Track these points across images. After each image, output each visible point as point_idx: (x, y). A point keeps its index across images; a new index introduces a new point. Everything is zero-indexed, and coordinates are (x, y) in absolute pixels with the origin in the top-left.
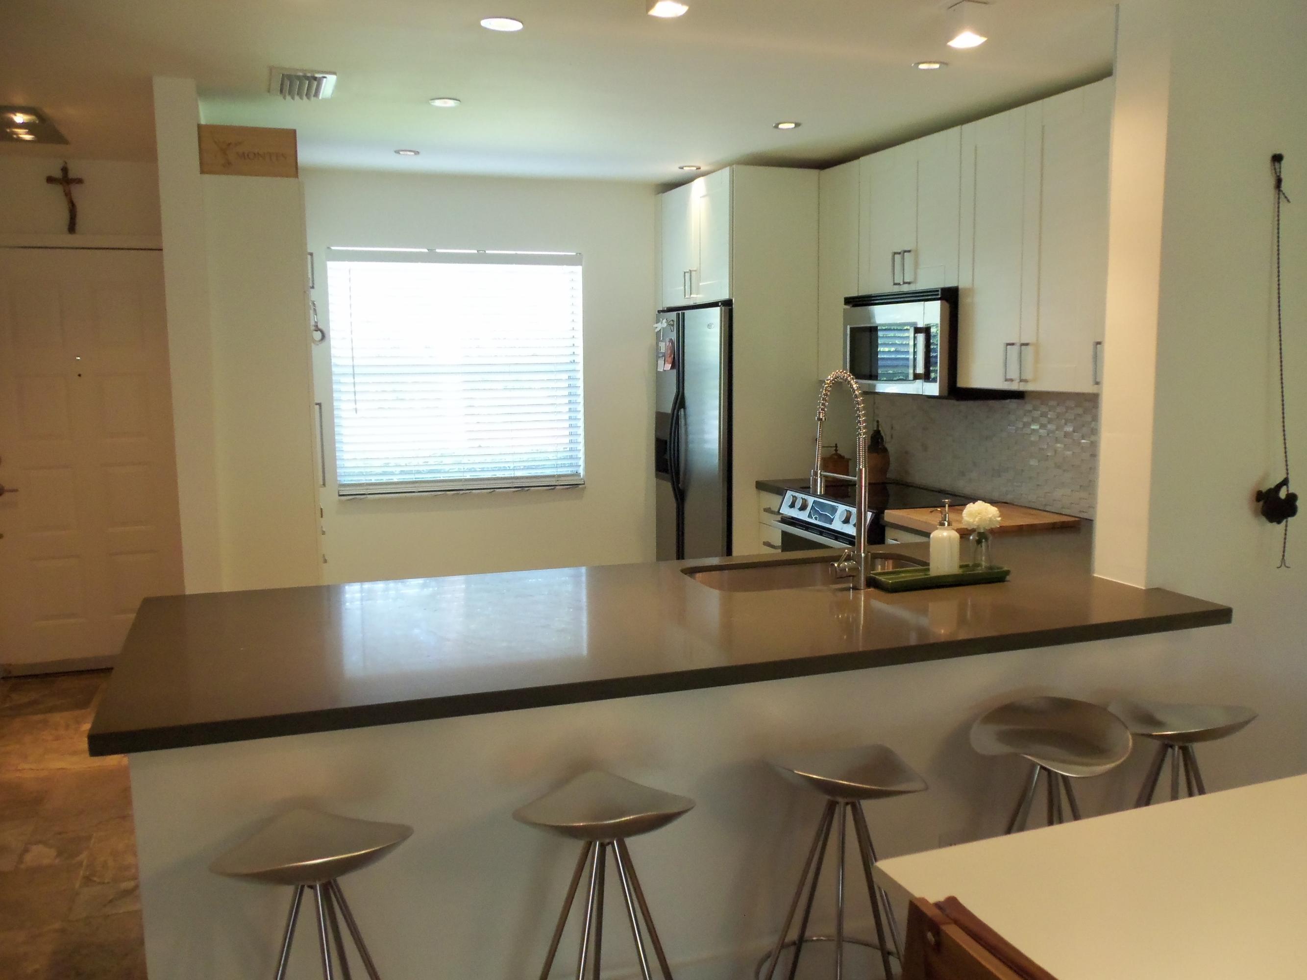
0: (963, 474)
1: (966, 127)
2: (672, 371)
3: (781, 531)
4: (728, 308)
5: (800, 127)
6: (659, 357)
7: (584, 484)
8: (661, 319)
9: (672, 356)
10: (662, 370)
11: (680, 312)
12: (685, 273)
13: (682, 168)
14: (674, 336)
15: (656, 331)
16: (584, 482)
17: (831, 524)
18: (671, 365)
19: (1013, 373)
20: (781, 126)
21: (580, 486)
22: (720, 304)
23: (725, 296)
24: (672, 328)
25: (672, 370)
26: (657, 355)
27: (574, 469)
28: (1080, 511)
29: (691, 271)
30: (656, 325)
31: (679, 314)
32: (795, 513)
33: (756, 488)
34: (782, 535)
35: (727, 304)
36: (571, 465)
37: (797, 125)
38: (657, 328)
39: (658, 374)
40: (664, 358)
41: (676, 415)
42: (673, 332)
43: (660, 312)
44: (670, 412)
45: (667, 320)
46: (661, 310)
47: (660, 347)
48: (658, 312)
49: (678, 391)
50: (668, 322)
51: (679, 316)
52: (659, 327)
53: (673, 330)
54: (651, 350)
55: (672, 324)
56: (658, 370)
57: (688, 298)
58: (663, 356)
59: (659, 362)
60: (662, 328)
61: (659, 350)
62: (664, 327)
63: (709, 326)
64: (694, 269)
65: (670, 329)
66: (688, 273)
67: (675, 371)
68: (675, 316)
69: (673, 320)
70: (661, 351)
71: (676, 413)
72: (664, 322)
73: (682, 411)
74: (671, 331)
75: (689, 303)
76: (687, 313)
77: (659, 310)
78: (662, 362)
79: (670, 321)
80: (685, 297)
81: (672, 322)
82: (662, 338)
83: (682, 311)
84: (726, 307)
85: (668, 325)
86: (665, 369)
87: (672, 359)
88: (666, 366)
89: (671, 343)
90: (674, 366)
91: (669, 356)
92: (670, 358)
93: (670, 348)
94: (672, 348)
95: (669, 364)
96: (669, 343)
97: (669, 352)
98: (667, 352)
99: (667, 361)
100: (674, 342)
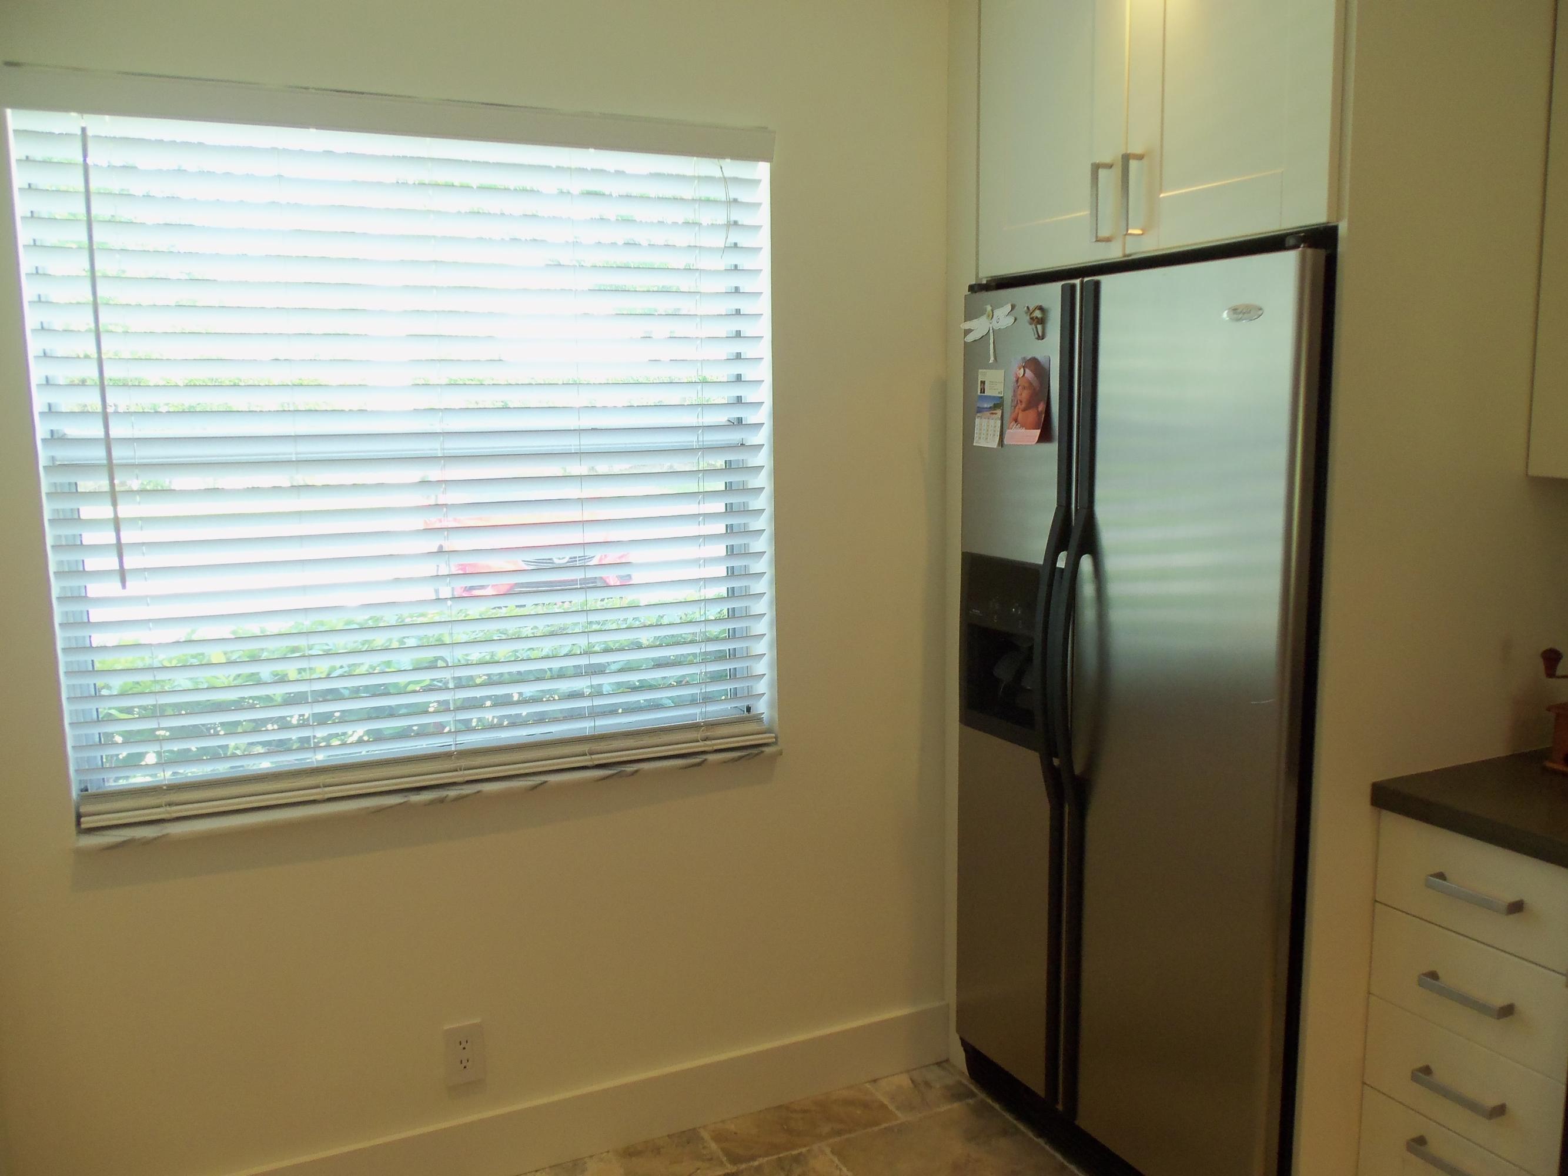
2: (1045, 447)
4: (1322, 253)
6: (980, 410)
7: (775, 743)
8: (989, 308)
9: (1042, 407)
11: (1077, 282)
12: (1096, 168)
14: (1050, 350)
15: (970, 338)
16: (776, 738)
18: (1039, 431)
21: (767, 750)
23: (1316, 216)
24: (1039, 327)
25: (1038, 445)
26: (972, 405)
27: (743, 704)
29: (1125, 159)
30: (967, 325)
31: (1073, 286)
33: (1372, 800)
35: (1320, 240)
36: (735, 694)
38: (967, 332)
39: (972, 454)
40: (999, 412)
41: (1062, 570)
42: (1043, 339)
43: (976, 288)
44: (1041, 563)
45: (1013, 307)
46: (984, 282)
47: (983, 383)
48: (973, 289)
49: (1064, 503)
50: (1021, 310)
51: (1069, 295)
52: (979, 327)
53: (1040, 334)
54: (943, 387)
55: (1037, 318)
56: (974, 444)
57: (1108, 240)
58: (998, 404)
59: (977, 421)
60: (991, 331)
61: (979, 391)
62: (997, 326)
63: (1240, 313)
64: (1138, 151)
65: (1029, 330)
66: (1110, 166)
67: (1052, 449)
68: (1051, 294)
69: (1041, 308)
70: (984, 393)
71: (1061, 563)
72: (997, 312)
73: (1086, 563)
74: (1033, 337)
75: (1114, 253)
76: (1108, 283)
77: (974, 283)
78: (992, 422)
79: (1028, 308)
80: (1097, 237)
81: (1038, 314)
82: (992, 359)
83: (1086, 279)
84: (1309, 251)
85: (1016, 320)
86: (1005, 442)
87: (1039, 414)
88: (1008, 433)
89: (1031, 371)
90: (1045, 437)
91: (1023, 405)
92: (1024, 410)
93: (1026, 385)
94: (1036, 383)
95: (1030, 429)
96: (1022, 369)
97: (1025, 395)
98: (1015, 395)
99: (1016, 420)
100: (1046, 366)
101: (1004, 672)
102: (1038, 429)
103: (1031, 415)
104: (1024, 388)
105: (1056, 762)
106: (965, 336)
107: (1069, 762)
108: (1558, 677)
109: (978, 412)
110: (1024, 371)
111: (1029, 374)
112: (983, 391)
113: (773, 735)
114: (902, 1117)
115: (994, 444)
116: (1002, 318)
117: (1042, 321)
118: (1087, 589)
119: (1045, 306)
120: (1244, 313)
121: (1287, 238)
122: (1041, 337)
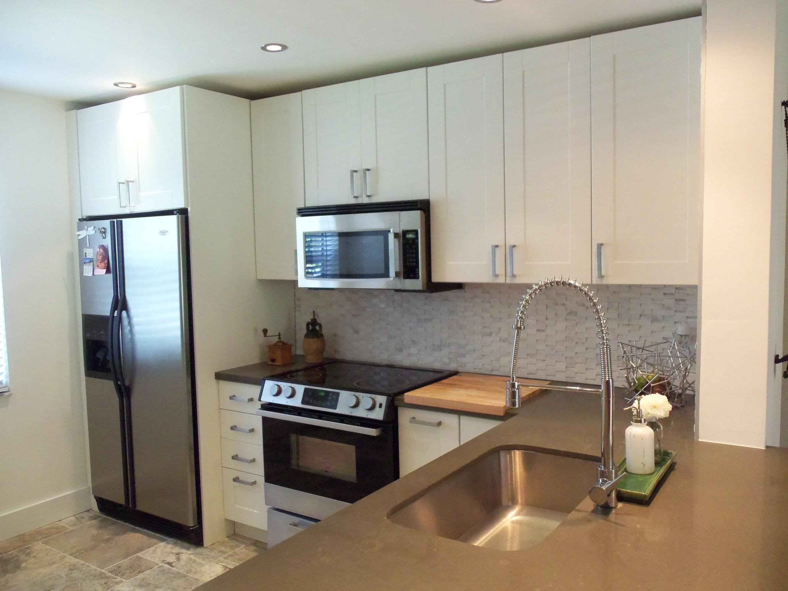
0: (401, 350)
1: (433, 70)
2: (108, 275)
3: (261, 417)
4: (184, 216)
5: (287, 50)
6: (85, 263)
7: (8, 391)
8: (86, 227)
9: (106, 261)
10: (90, 274)
11: (115, 220)
12: (119, 183)
13: (116, 85)
14: (107, 242)
15: (80, 237)
16: (9, 389)
17: (335, 409)
18: (105, 270)
19: (500, 270)
20: (269, 48)
21: (4, 394)
22: (175, 212)
23: (181, 205)
24: (104, 235)
25: (106, 274)
26: (84, 261)
28: (528, 374)
29: (128, 182)
30: (79, 233)
31: (114, 222)
32: (282, 400)
33: (216, 378)
34: (262, 419)
35: (183, 213)
37: (284, 47)
38: (79, 235)
39: (84, 279)
40: (92, 264)
41: (116, 316)
42: (105, 238)
43: (82, 220)
44: (109, 315)
45: (94, 227)
46: (85, 218)
47: (86, 253)
48: (80, 220)
49: (116, 294)
50: (97, 229)
51: (112, 224)
52: (83, 234)
53: (104, 237)
54: (71, 256)
55: (102, 231)
56: (84, 275)
57: (125, 207)
58: (91, 261)
59: (84, 267)
60: (87, 235)
61: (84, 256)
62: (89, 234)
63: (162, 233)
64: (132, 180)
65: (100, 235)
66: (123, 183)
67: (110, 276)
68: (107, 224)
69: (104, 228)
70: (86, 257)
71: (115, 315)
72: (89, 229)
73: (124, 313)
74: (102, 238)
75: (127, 211)
76: (125, 221)
77: (81, 218)
78: (90, 267)
79: (99, 228)
80: (120, 206)
81: (103, 230)
82: (88, 244)
83: (118, 220)
84: (180, 216)
85: (96, 232)
86: (95, 274)
87: (105, 264)
88: (95, 270)
89: (102, 249)
90: (108, 271)
91: (100, 261)
92: (101, 263)
93: (101, 254)
94: (104, 254)
95: (103, 269)
96: (99, 249)
97: (100, 258)
98: (97, 258)
99: (98, 266)
100: (107, 248)
101: (100, 355)
102: (105, 269)
103: (103, 265)
104: (100, 255)
105: (119, 383)
106: (78, 236)
107: (123, 382)
108: (268, 337)
109: (84, 264)
110: (100, 249)
111: (101, 250)
112: (86, 256)
113: (8, 388)
114: (71, 528)
115: (91, 275)
116: (91, 231)
117: (105, 233)
118: (125, 322)
119: (105, 227)
120: (163, 233)
121: (174, 211)
122: (104, 238)
